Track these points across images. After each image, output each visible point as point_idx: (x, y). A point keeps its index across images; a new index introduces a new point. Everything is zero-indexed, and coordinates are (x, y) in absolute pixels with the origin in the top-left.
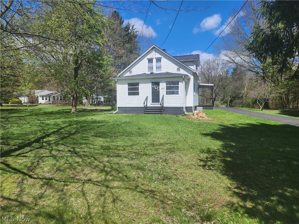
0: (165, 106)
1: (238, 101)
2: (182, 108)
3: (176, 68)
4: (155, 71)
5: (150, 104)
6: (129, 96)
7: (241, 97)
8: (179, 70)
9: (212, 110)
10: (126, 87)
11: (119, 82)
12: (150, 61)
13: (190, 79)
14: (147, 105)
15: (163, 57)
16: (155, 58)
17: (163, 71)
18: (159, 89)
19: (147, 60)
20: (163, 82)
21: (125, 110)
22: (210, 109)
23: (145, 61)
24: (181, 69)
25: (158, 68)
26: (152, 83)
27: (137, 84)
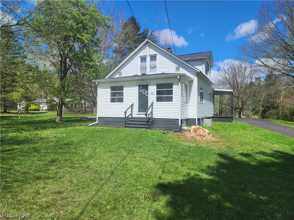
0: (154, 117)
1: (273, 111)
2: (178, 121)
3: (175, 67)
4: (148, 72)
5: (136, 114)
6: (112, 103)
7: (277, 107)
8: (179, 69)
9: (231, 123)
10: (109, 91)
11: (101, 85)
12: (143, 59)
13: (192, 81)
14: (133, 115)
15: (158, 54)
16: (149, 55)
17: (158, 71)
18: (147, 94)
19: (140, 59)
20: (153, 85)
21: (107, 121)
22: (229, 122)
23: (137, 60)
24: (180, 68)
25: (153, 67)
26: (139, 86)
27: (121, 88)
